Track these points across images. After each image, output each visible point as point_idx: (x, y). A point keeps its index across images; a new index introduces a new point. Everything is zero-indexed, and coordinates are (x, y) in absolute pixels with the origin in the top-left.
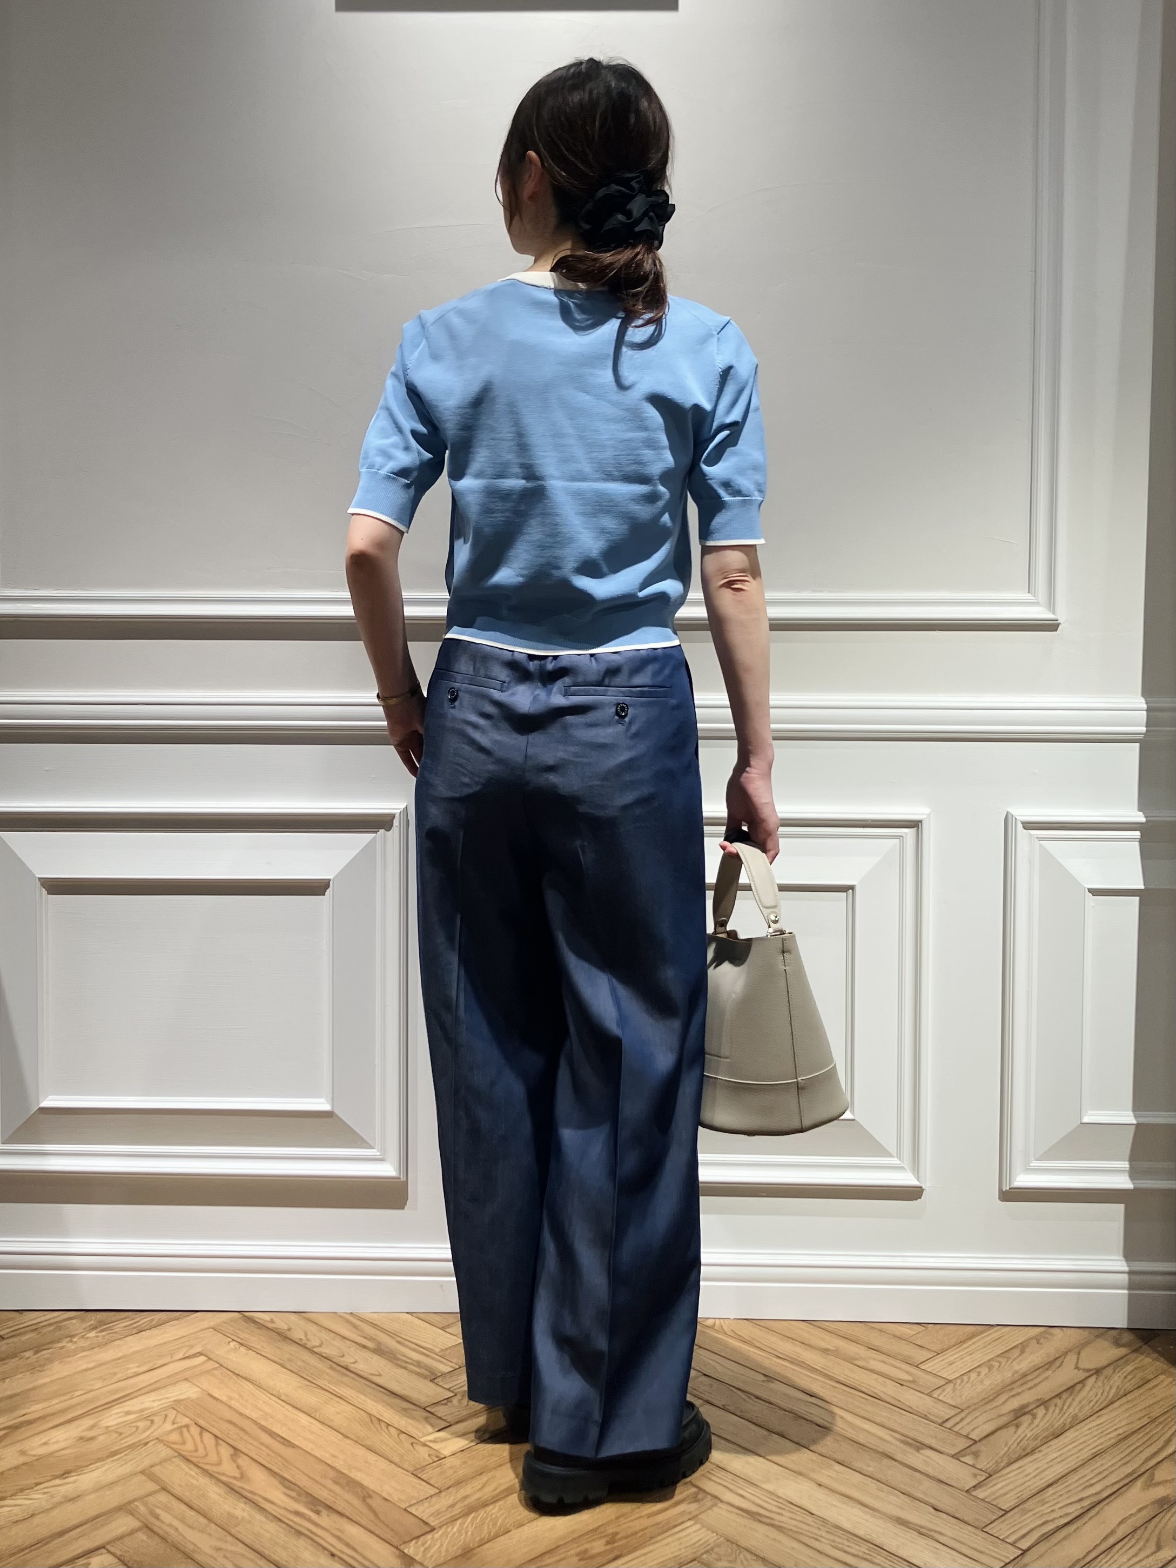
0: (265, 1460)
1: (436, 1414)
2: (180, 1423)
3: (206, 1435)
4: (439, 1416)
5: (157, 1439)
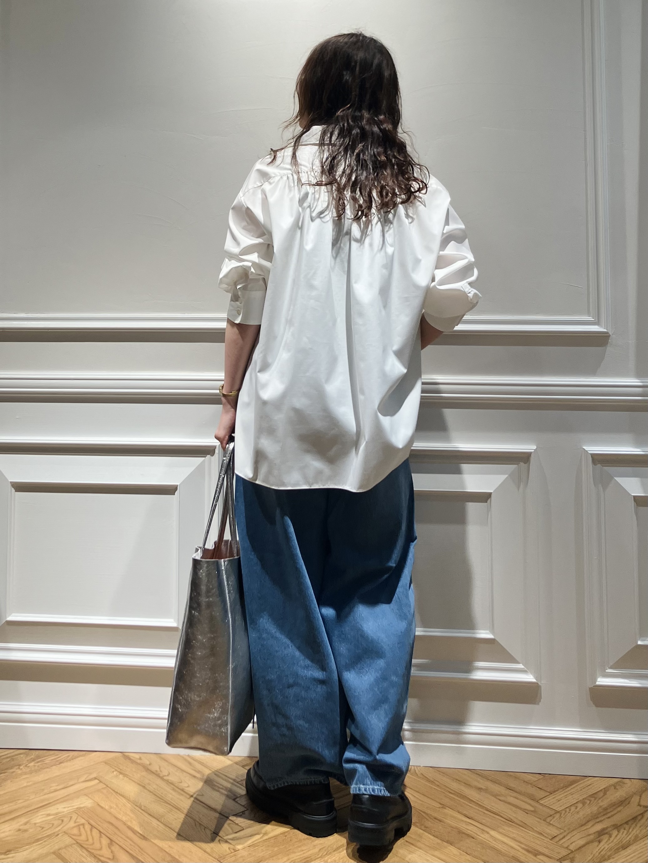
0: (128, 847)
2: (80, 822)
3: (95, 831)
5: (64, 832)
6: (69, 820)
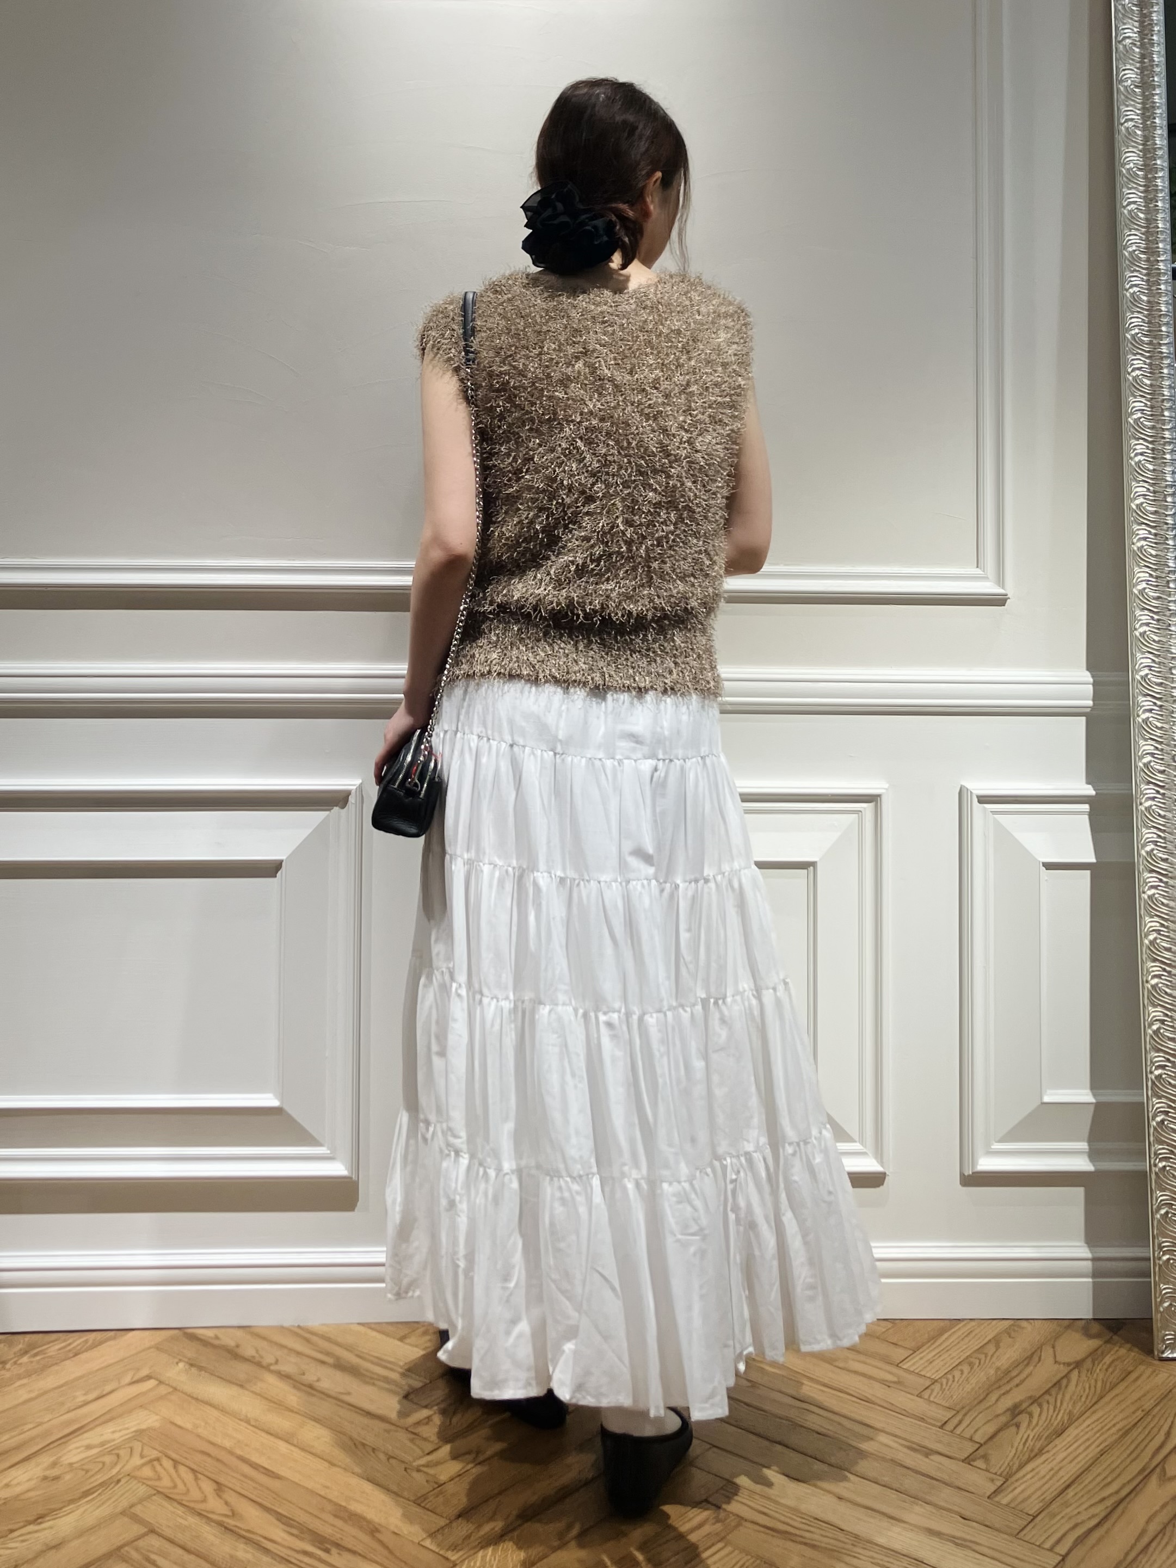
0: (253, 1493)
2: (150, 1455)
5: (129, 1475)
6: (130, 1454)
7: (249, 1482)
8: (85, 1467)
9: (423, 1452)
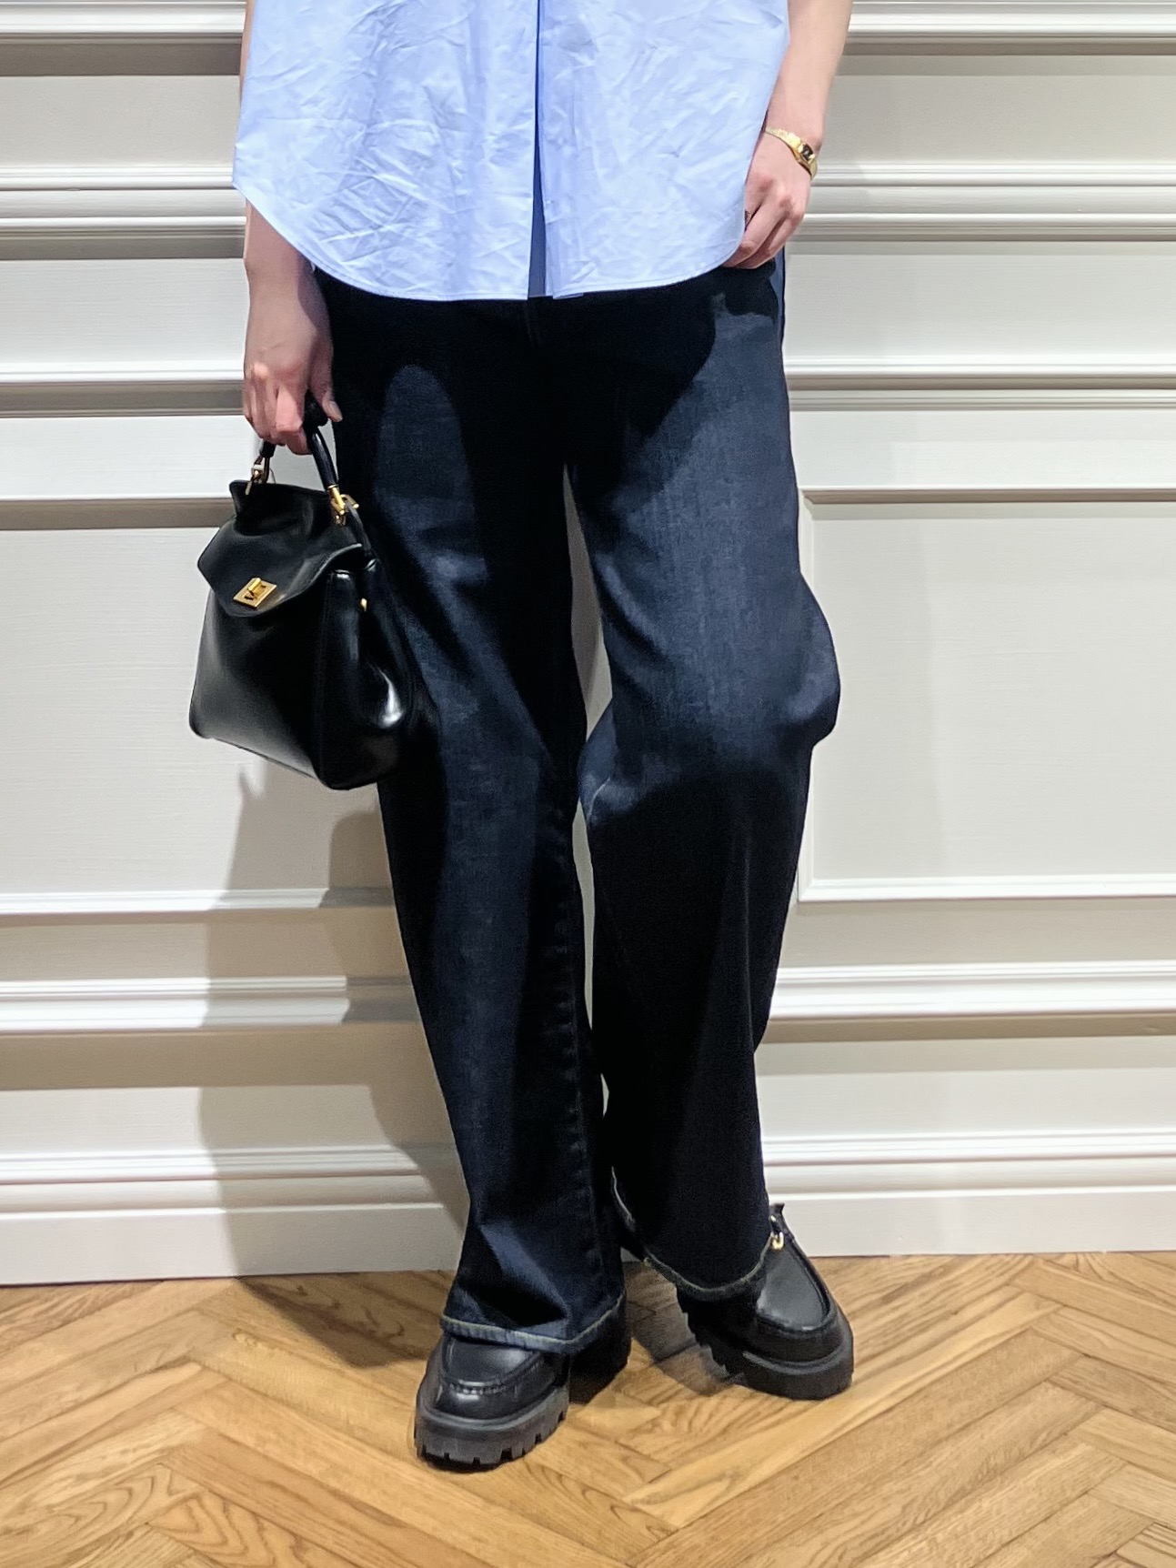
0: (352, 1552)
1: (639, 1449)
2: (184, 1491)
3: (237, 1513)
4: (645, 1452)
5: (147, 1524)
6: (150, 1488)
7: (348, 1532)
8: (75, 1512)
9: (644, 1480)
